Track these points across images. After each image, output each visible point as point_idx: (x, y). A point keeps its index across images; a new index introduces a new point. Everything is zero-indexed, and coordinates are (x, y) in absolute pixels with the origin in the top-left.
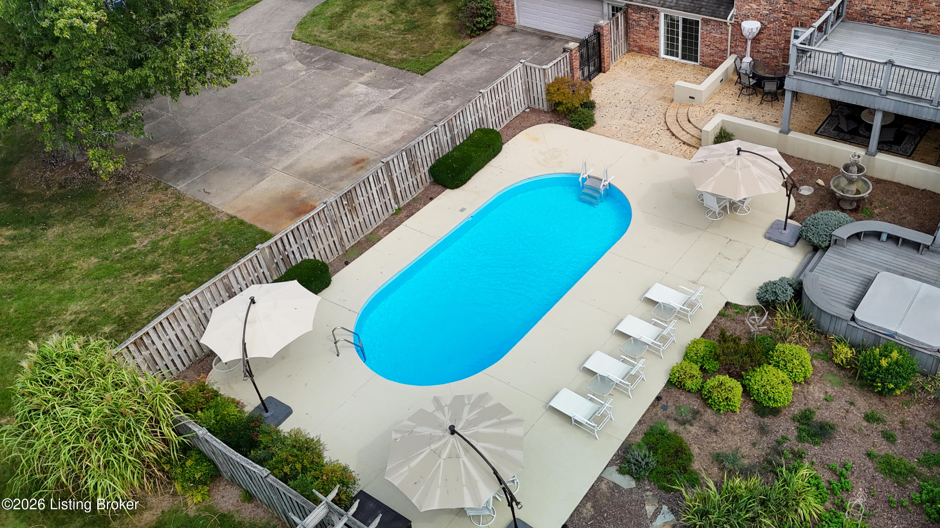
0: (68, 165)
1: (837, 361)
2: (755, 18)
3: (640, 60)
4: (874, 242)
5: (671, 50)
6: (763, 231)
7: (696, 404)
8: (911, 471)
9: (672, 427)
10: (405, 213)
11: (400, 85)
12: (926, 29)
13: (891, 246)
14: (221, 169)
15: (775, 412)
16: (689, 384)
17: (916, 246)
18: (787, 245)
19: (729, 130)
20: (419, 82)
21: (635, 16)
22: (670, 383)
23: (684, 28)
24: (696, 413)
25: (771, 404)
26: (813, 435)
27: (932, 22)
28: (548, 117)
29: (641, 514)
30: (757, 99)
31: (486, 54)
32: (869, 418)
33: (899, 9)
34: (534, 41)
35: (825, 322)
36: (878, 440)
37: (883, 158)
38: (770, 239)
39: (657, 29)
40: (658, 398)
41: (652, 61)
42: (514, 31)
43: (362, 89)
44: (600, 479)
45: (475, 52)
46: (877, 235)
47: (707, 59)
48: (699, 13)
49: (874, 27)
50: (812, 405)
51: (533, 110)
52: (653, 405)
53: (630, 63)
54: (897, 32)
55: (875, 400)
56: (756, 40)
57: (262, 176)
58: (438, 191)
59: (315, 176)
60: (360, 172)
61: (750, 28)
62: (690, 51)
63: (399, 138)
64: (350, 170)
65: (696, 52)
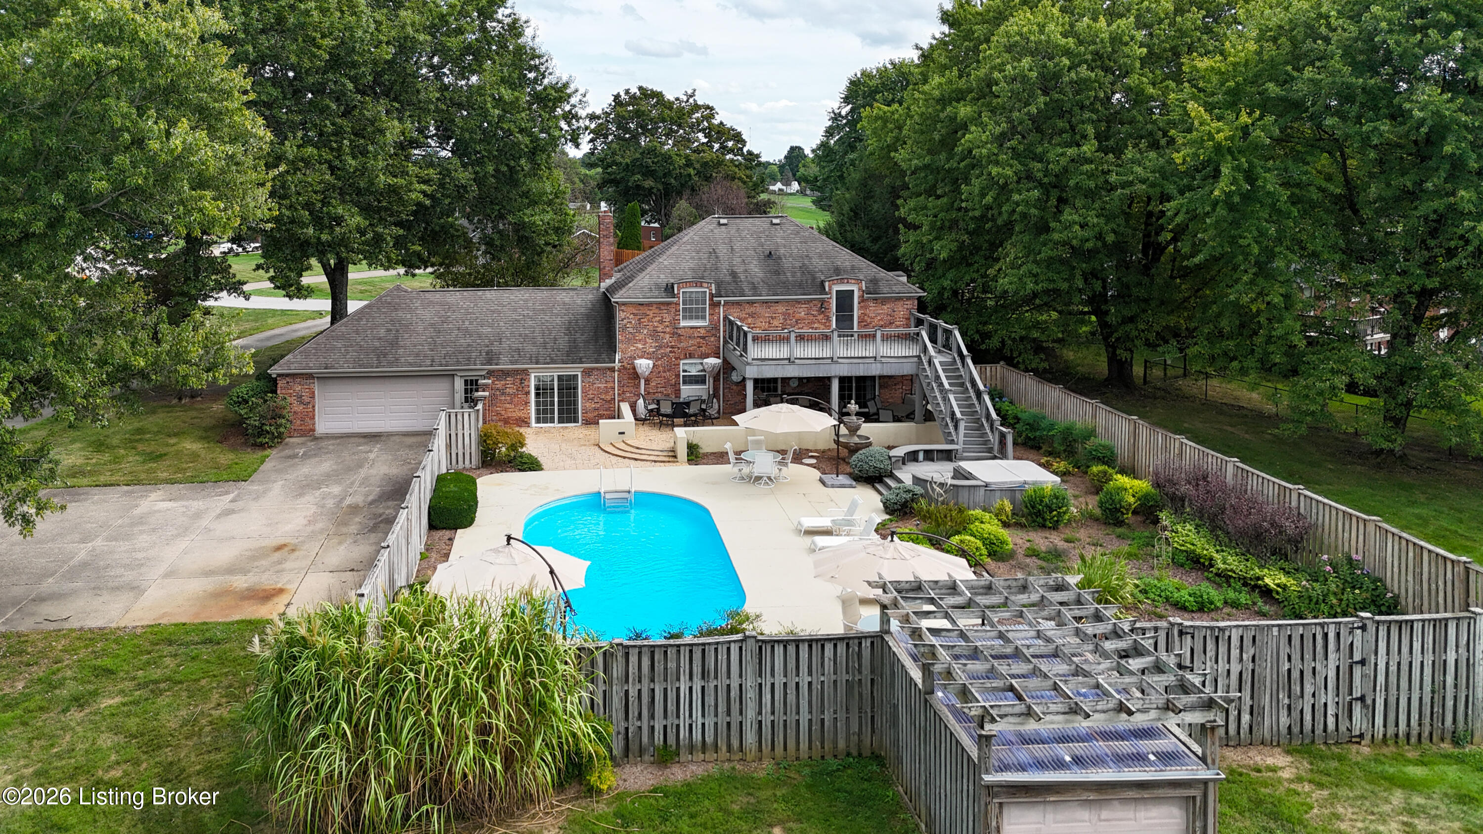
1: (1003, 518)
2: (642, 357)
4: (916, 464)
5: (545, 416)
6: (818, 484)
10: (434, 555)
14: (44, 599)
17: (948, 456)
18: (850, 486)
20: (249, 486)
23: (560, 387)
26: (1054, 558)
28: (484, 471)
31: (307, 456)
32: (1068, 541)
34: (359, 440)
36: (1092, 547)
39: (526, 395)
41: (527, 430)
42: (317, 439)
45: (291, 457)
46: (915, 456)
47: (589, 415)
48: (581, 363)
50: (1026, 546)
56: (649, 378)
57: (136, 589)
58: (447, 534)
59: (231, 570)
60: (297, 553)
61: (644, 365)
62: (569, 411)
63: (305, 522)
64: (277, 555)
65: (575, 411)
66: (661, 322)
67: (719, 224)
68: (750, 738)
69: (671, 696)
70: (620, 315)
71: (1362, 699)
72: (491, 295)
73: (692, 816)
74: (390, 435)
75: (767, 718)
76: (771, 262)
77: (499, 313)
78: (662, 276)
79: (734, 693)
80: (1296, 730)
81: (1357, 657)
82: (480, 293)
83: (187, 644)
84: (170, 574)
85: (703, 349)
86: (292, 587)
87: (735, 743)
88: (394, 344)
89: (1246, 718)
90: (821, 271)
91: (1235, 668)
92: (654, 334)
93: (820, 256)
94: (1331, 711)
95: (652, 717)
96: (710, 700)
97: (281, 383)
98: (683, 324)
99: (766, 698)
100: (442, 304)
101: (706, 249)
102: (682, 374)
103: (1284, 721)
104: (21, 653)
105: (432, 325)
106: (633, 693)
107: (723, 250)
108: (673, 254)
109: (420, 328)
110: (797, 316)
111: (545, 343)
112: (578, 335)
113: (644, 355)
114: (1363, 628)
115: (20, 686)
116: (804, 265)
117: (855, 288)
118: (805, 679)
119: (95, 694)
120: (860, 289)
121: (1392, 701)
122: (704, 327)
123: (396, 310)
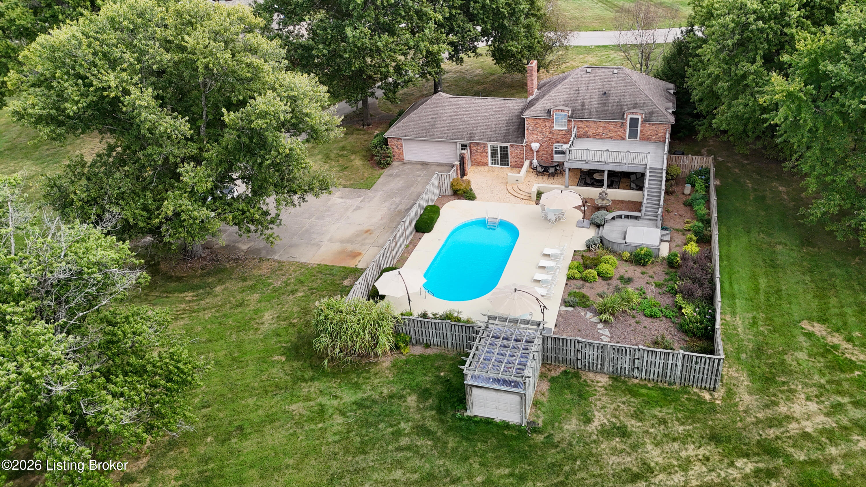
0: (198, 259)
1: (625, 258)
2: (536, 141)
3: (480, 169)
4: (620, 220)
5: (494, 161)
6: (575, 225)
7: (582, 282)
8: (662, 284)
9: (577, 291)
10: (411, 246)
11: (360, 196)
12: (611, 138)
13: (626, 220)
14: (292, 247)
15: (610, 278)
16: (576, 276)
17: (636, 218)
18: (587, 228)
19: (541, 190)
20: (369, 193)
21: (475, 148)
22: (568, 278)
23: (501, 151)
24: (583, 285)
25: (609, 275)
26: (626, 282)
27: (613, 134)
28: (453, 197)
29: (581, 316)
30: (545, 177)
31: (396, 176)
32: (642, 273)
33: (599, 131)
34: (419, 167)
35: (615, 247)
36: (648, 278)
37: (610, 191)
38: (579, 227)
39: (487, 152)
40: (566, 284)
41: (486, 168)
42: (404, 163)
43: (339, 200)
44: (559, 311)
45: (390, 175)
46: (620, 217)
47: (513, 164)
48: (509, 142)
49: (590, 139)
50: (622, 274)
51: (443, 196)
52: (565, 287)
53: (476, 170)
54: (600, 140)
55: (642, 268)
56: (538, 152)
57: (319, 246)
58: (421, 234)
59: (349, 241)
60: (372, 235)
61: (535, 146)
62: (505, 161)
63: (380, 218)
64: (365, 235)
65: (508, 161)
66: (545, 126)
67: (587, 72)
68: (450, 346)
69: (427, 333)
70: (526, 122)
71: (638, 368)
72: (478, 101)
73: (424, 365)
74: (433, 164)
75: (454, 341)
76: (604, 97)
77: (479, 111)
78: (549, 104)
79: (445, 335)
80: (615, 372)
81: (636, 357)
82: (473, 100)
83: (325, 275)
84: (330, 240)
85: (564, 140)
86: (363, 253)
87: (446, 346)
88: (433, 126)
89: (599, 366)
90: (627, 105)
91: (596, 354)
92: (542, 132)
93: (630, 95)
94: (627, 369)
95: (422, 336)
96: (438, 335)
97: (389, 140)
98: (555, 128)
99: (454, 337)
100: (457, 105)
101: (575, 88)
102: (554, 149)
103: (611, 369)
104: (282, 270)
105: (450, 116)
106: (417, 330)
107: (583, 88)
108: (558, 90)
109: (445, 118)
110: (610, 128)
111: (496, 130)
112: (511, 127)
113: (537, 141)
114: (639, 350)
115: (279, 283)
116: (620, 100)
117: (639, 117)
118: (464, 335)
119: (297, 290)
120: (642, 118)
121: (648, 370)
122: (565, 130)
123: (437, 107)
